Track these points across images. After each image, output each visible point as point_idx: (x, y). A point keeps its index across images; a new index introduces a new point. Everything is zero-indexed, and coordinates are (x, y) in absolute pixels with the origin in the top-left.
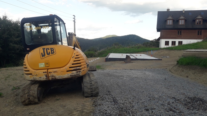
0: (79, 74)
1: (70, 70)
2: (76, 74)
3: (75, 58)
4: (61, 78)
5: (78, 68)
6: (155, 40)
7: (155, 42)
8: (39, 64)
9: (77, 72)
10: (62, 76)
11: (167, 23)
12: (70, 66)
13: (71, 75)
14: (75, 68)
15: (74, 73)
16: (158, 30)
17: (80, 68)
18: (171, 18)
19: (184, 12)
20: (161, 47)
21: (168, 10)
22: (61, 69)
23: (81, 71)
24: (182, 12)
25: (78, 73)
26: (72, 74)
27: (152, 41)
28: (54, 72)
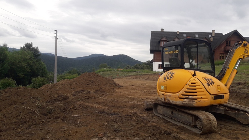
0: (192, 104)
1: (182, 97)
2: (187, 103)
3: (189, 86)
4: (174, 104)
5: (191, 97)
6: (147, 62)
7: (148, 64)
8: (162, 86)
9: (190, 101)
10: (174, 101)
11: (161, 45)
12: (183, 94)
13: (182, 103)
14: (187, 96)
15: (185, 102)
16: (152, 52)
17: (194, 97)
18: (165, 40)
19: (178, 33)
20: (155, 71)
21: (162, 30)
22: (174, 94)
23: (194, 101)
24: (176, 33)
25: (190, 103)
26: (184, 102)
27: (145, 63)
28: (169, 96)
